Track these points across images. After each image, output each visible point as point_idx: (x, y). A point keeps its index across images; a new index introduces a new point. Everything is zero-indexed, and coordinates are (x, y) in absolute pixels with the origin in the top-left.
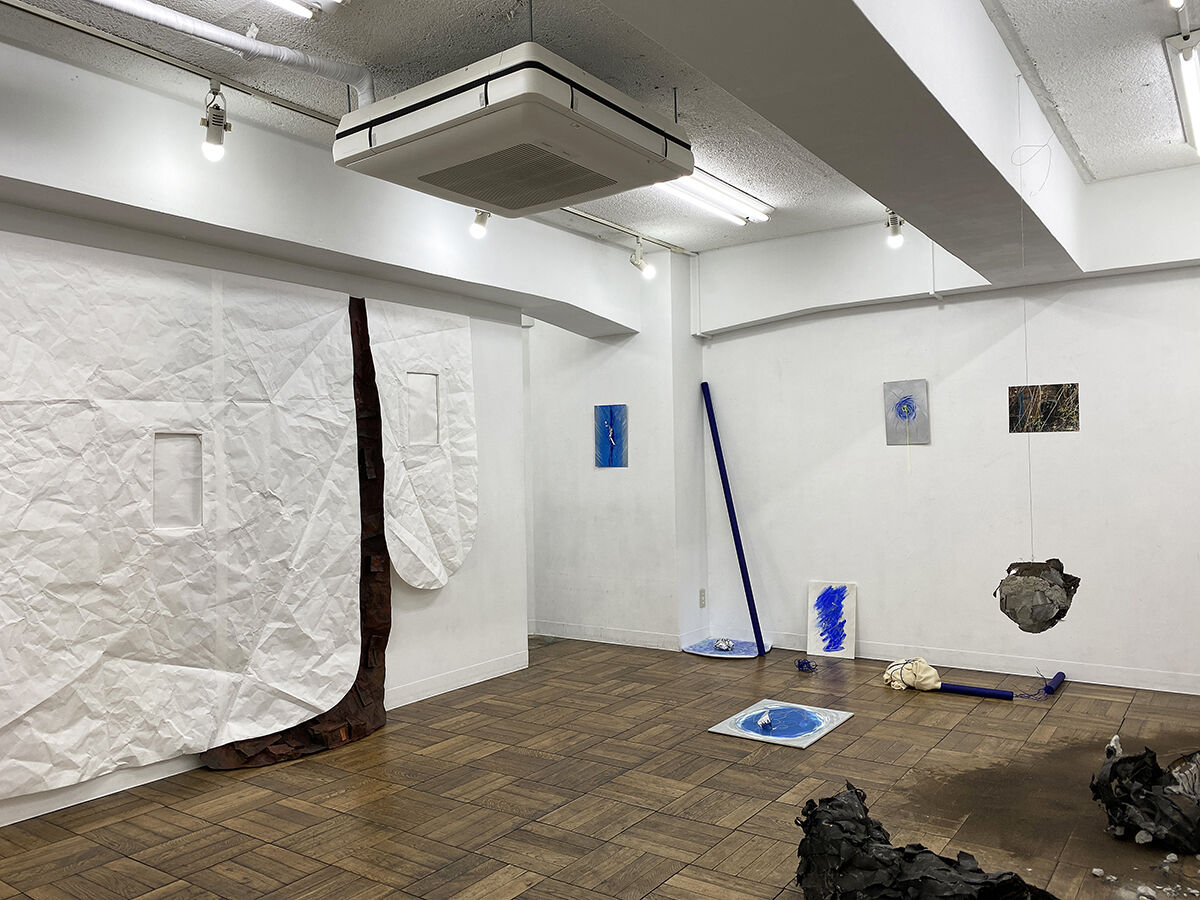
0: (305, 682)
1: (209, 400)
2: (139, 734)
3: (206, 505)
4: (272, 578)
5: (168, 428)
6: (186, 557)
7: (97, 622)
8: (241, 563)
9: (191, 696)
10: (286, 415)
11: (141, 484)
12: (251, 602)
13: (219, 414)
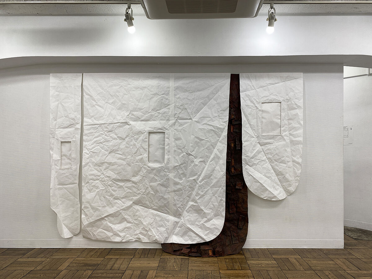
0: (201, 228)
1: (168, 120)
2: (142, 231)
3: (166, 157)
4: (191, 185)
5: (153, 130)
6: (159, 174)
7: (131, 193)
8: (179, 178)
9: (160, 223)
10: (198, 124)
11: (144, 149)
12: (182, 193)
13: (172, 125)
